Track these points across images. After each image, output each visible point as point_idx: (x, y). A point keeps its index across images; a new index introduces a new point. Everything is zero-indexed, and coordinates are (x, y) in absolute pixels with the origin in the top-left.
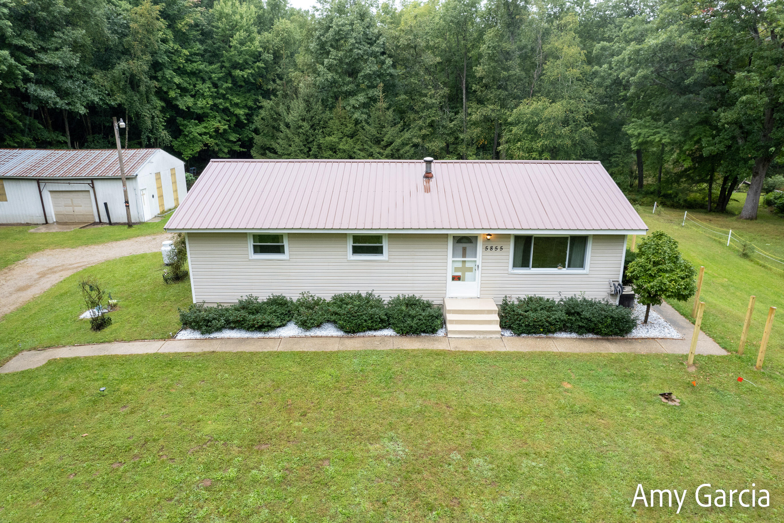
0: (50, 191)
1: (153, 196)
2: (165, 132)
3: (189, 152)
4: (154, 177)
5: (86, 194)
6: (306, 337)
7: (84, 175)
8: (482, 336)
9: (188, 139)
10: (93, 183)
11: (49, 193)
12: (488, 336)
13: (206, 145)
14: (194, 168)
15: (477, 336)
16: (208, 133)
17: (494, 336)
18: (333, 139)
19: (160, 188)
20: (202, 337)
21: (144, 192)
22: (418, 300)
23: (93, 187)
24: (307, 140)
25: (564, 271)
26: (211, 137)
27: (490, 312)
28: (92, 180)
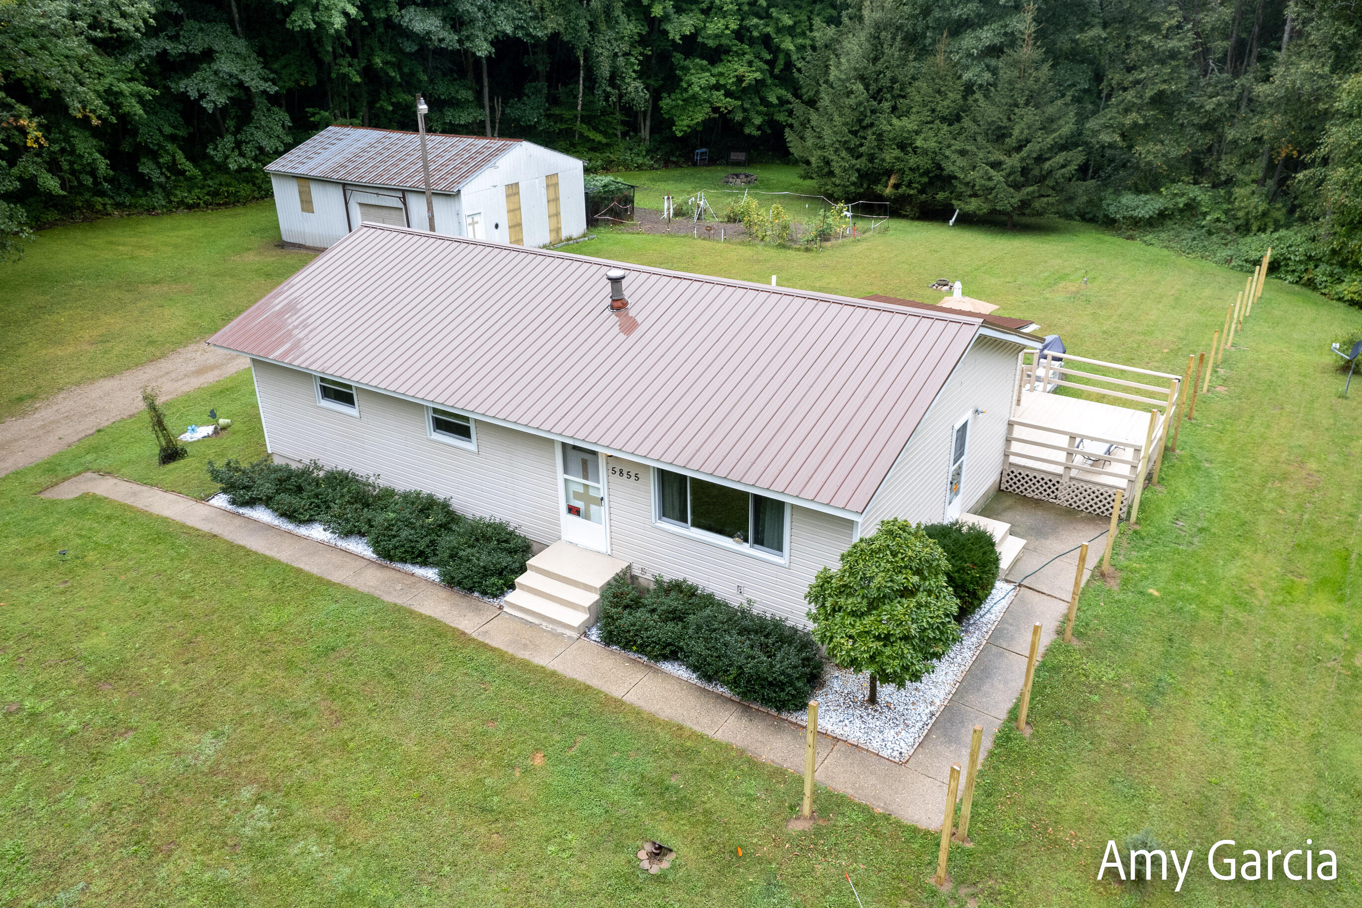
0: (360, 204)
1: (497, 226)
2: (639, 84)
3: (685, 123)
4: (502, 192)
5: (397, 212)
6: (335, 547)
7: (393, 183)
8: (551, 626)
9: (685, 95)
10: (404, 197)
11: (358, 206)
12: (560, 630)
13: (715, 110)
14: (704, 150)
15: (544, 624)
16: (724, 86)
17: (568, 633)
18: (908, 124)
19: (515, 210)
20: (230, 507)
21: (476, 218)
22: (511, 533)
23: (405, 203)
24: (860, 121)
25: (745, 548)
26: (728, 94)
27: (587, 588)
28: (403, 191)
